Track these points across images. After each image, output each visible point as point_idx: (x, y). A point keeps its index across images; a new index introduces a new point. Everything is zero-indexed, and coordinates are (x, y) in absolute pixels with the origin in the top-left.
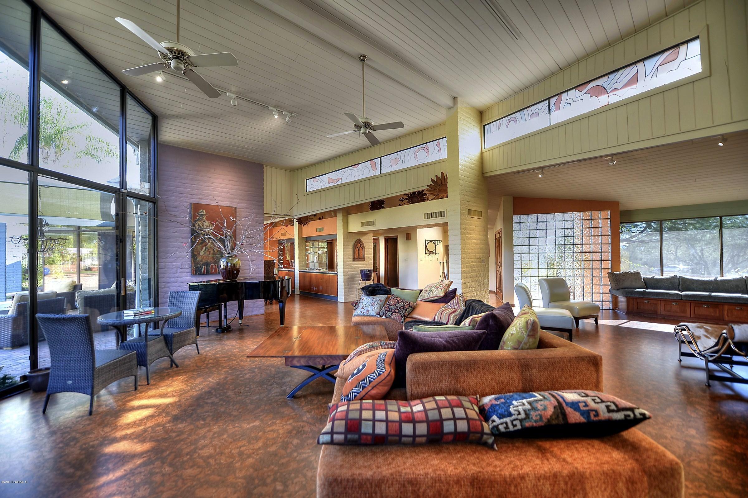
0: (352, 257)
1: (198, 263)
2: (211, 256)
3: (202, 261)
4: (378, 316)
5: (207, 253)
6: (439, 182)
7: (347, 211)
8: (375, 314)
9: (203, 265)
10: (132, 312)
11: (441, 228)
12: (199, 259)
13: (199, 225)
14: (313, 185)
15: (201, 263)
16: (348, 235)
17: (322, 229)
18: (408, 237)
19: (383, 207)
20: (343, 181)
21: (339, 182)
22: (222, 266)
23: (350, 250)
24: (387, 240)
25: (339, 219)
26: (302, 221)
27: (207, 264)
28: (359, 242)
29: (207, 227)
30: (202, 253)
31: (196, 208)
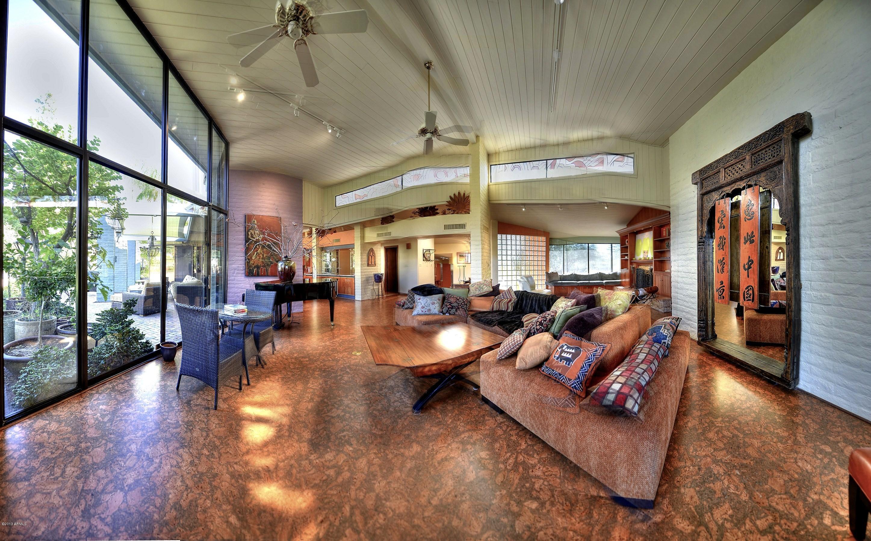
0: (366, 263)
1: (250, 266)
2: (261, 260)
3: (253, 264)
4: (441, 314)
5: (258, 257)
6: (457, 200)
7: (364, 225)
8: (437, 312)
9: (254, 267)
10: (233, 309)
11: (433, 239)
12: (252, 262)
13: (251, 234)
14: (342, 200)
15: (253, 266)
16: (364, 245)
17: (338, 240)
18: (408, 247)
19: (393, 221)
20: (369, 197)
21: (365, 199)
22: (280, 269)
23: (365, 257)
24: (387, 250)
25: (357, 232)
26: (321, 233)
27: (258, 267)
28: (372, 250)
29: (257, 236)
30: (253, 258)
31: (248, 218)
